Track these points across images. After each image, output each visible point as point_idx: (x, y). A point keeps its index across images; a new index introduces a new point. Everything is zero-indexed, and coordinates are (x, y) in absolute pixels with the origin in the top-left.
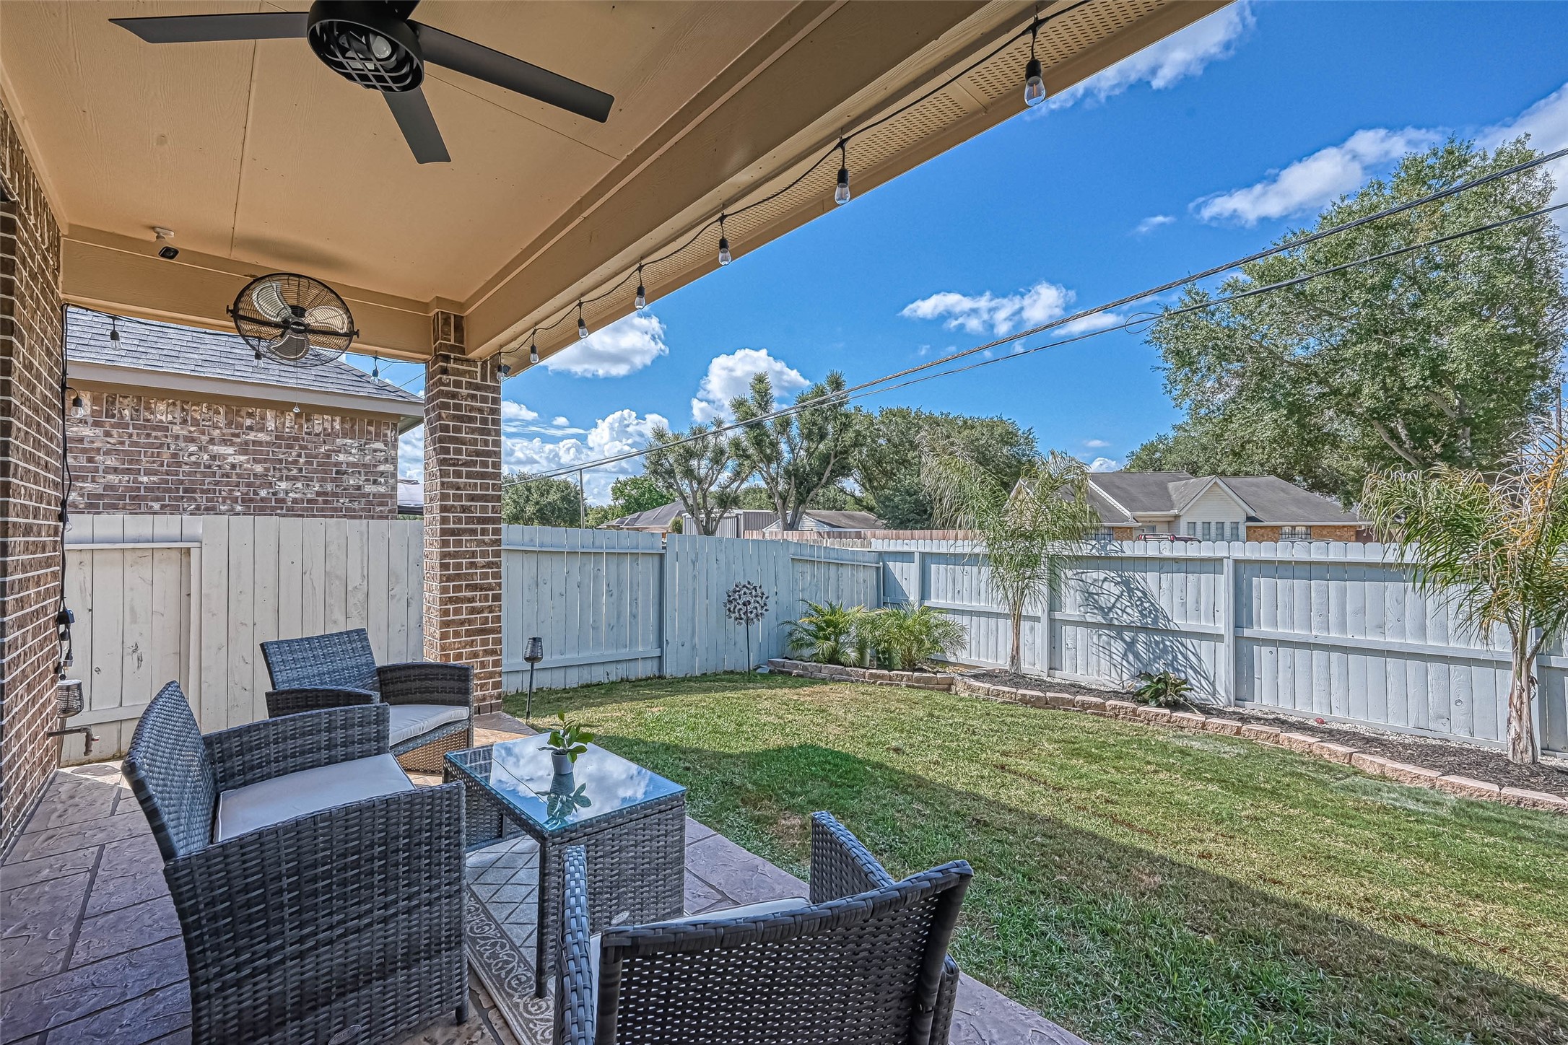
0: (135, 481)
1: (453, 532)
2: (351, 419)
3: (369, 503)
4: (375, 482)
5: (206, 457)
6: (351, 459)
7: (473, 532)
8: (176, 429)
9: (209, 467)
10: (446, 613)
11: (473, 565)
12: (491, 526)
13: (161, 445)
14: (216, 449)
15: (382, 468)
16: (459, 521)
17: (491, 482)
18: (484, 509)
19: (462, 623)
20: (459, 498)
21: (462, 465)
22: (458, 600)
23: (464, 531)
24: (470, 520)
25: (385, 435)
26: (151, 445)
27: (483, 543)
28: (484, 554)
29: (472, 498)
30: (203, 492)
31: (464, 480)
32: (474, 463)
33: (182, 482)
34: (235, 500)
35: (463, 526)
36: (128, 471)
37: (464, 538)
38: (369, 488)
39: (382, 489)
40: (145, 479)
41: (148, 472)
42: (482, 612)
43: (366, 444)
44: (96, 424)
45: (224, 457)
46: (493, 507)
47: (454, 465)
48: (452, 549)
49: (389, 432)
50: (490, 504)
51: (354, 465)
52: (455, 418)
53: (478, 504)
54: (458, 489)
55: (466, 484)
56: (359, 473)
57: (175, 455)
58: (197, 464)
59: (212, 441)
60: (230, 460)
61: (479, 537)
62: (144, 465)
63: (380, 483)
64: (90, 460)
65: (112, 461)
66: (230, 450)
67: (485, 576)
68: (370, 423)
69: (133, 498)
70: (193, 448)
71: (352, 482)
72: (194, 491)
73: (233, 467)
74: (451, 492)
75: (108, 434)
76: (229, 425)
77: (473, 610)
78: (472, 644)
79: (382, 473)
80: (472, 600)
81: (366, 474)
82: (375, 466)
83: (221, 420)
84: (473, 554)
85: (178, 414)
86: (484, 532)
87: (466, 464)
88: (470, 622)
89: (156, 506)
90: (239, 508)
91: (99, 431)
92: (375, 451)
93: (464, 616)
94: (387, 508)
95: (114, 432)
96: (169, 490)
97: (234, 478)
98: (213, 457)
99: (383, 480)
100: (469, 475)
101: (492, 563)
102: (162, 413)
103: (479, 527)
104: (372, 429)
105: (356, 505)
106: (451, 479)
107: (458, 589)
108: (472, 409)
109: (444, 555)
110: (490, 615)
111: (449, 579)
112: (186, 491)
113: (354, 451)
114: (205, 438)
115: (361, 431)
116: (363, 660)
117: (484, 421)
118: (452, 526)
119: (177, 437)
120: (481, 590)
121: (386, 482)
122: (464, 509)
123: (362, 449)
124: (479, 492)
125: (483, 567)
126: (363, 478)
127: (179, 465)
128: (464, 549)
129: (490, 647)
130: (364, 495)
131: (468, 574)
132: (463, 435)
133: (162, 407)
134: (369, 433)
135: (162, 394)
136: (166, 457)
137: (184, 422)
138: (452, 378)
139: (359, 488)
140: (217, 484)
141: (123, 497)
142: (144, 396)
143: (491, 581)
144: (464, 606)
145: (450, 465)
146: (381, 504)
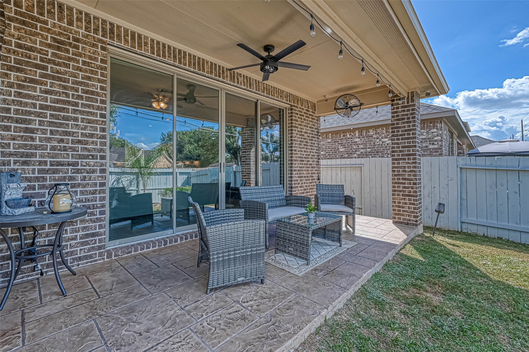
0: (366, 151)
1: (396, 160)
2: (423, 123)
3: (431, 152)
4: (433, 144)
5: (381, 142)
6: (424, 137)
7: (404, 159)
8: (374, 136)
9: (382, 145)
10: (394, 187)
11: (405, 171)
12: (412, 157)
13: (371, 141)
14: (384, 140)
15: (436, 138)
16: (399, 155)
17: (411, 140)
18: (409, 151)
19: (400, 191)
20: (399, 147)
21: (399, 136)
22: (399, 183)
23: (401, 159)
24: (403, 155)
25: (437, 126)
26: (369, 141)
27: (409, 163)
28: (409, 167)
29: (404, 147)
30: (381, 152)
31: (400, 141)
32: (404, 135)
33: (376, 150)
34: (388, 154)
35: (400, 157)
36: (365, 148)
37: (401, 161)
38: (431, 147)
39: (436, 147)
40: (368, 150)
41: (369, 148)
42: (408, 188)
43: (429, 130)
44: (359, 138)
45: (385, 142)
46: (413, 150)
47: (396, 136)
48: (396, 165)
49: (438, 125)
50: (411, 149)
51: (424, 139)
52: (397, 120)
53: (406, 149)
54: (398, 144)
55: (401, 142)
56: (427, 141)
57: (374, 143)
58: (379, 145)
59: (382, 138)
60: (387, 142)
61: (407, 161)
62: (368, 146)
63: (435, 144)
64: (358, 147)
65: (362, 146)
66: (387, 140)
67: (410, 175)
68: (431, 123)
69: (366, 155)
70: (378, 140)
71: (424, 145)
72: (378, 152)
73: (388, 144)
74: (396, 146)
75: (361, 140)
76: (386, 133)
77: (404, 187)
78: (404, 199)
79: (436, 141)
80: (404, 184)
81: (430, 141)
82: (433, 138)
83: (384, 131)
84: (405, 167)
85: (375, 132)
86: (409, 159)
87: (401, 135)
88: (403, 191)
89: (370, 156)
90: (389, 156)
91: (359, 139)
92: (433, 132)
93: (401, 189)
94: (438, 153)
95: (362, 139)
96: (373, 152)
97: (388, 148)
98: (383, 142)
99: (436, 143)
100: (402, 139)
101: (413, 171)
102: (371, 132)
103: (407, 157)
104: (432, 125)
105: (426, 153)
106: (396, 141)
107: (399, 179)
108: (403, 115)
109: (393, 167)
110: (412, 190)
111: (395, 175)
112: (377, 152)
113: (424, 134)
114: (380, 137)
115: (427, 126)
116: (341, 193)
117: (409, 118)
118: (396, 157)
119: (374, 138)
120: (408, 180)
121: (438, 144)
122: (400, 151)
123: (427, 133)
124: (406, 145)
125: (409, 172)
126: (428, 143)
127: (375, 145)
128: (401, 165)
129: (412, 202)
130: (428, 149)
131: (403, 174)
132: (400, 125)
133: (371, 131)
134: (430, 126)
135: (371, 127)
136: (372, 144)
137: (376, 134)
138: (395, 106)
139: (427, 147)
140: (384, 149)
141: (364, 155)
142: (367, 129)
143: (412, 177)
144: (401, 185)
145: (395, 137)
146: (436, 152)
